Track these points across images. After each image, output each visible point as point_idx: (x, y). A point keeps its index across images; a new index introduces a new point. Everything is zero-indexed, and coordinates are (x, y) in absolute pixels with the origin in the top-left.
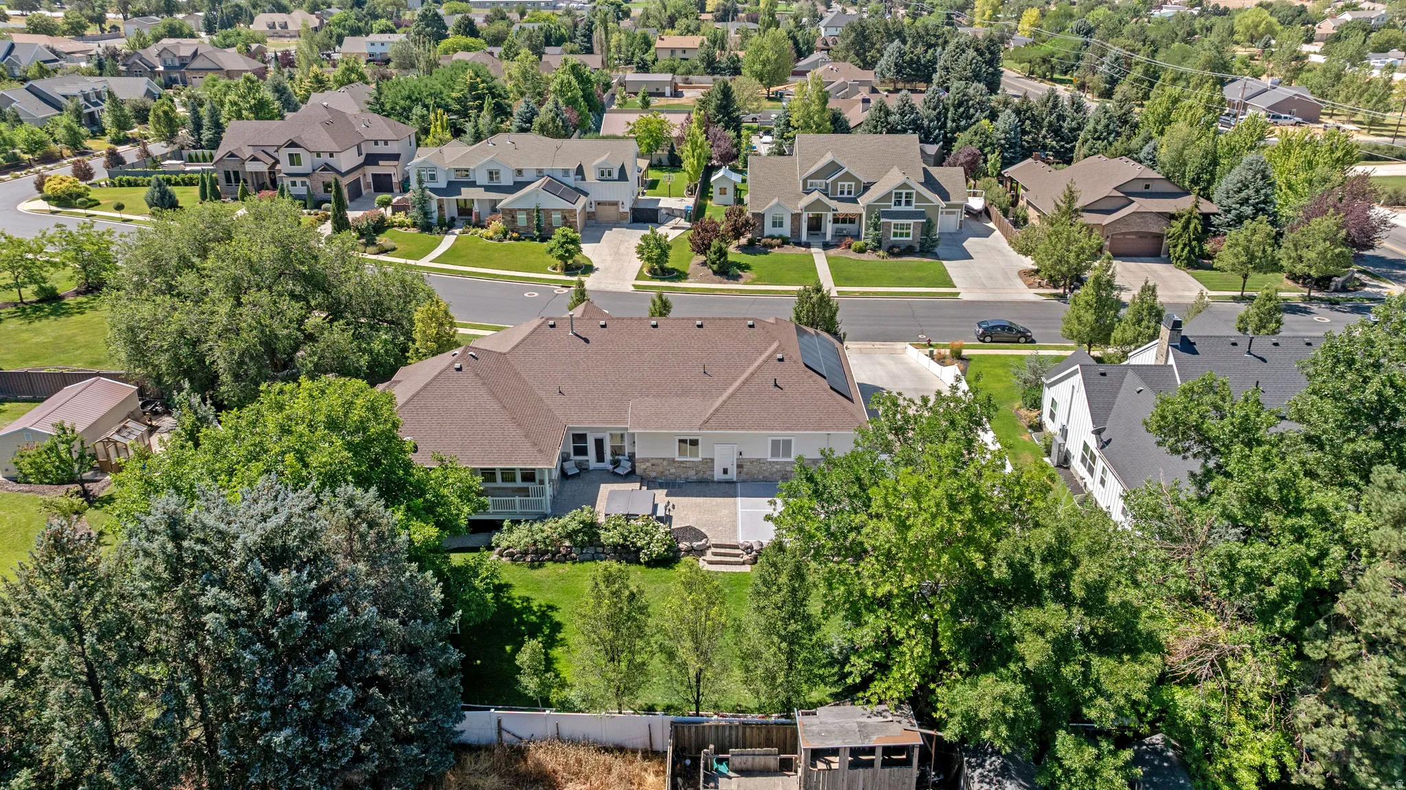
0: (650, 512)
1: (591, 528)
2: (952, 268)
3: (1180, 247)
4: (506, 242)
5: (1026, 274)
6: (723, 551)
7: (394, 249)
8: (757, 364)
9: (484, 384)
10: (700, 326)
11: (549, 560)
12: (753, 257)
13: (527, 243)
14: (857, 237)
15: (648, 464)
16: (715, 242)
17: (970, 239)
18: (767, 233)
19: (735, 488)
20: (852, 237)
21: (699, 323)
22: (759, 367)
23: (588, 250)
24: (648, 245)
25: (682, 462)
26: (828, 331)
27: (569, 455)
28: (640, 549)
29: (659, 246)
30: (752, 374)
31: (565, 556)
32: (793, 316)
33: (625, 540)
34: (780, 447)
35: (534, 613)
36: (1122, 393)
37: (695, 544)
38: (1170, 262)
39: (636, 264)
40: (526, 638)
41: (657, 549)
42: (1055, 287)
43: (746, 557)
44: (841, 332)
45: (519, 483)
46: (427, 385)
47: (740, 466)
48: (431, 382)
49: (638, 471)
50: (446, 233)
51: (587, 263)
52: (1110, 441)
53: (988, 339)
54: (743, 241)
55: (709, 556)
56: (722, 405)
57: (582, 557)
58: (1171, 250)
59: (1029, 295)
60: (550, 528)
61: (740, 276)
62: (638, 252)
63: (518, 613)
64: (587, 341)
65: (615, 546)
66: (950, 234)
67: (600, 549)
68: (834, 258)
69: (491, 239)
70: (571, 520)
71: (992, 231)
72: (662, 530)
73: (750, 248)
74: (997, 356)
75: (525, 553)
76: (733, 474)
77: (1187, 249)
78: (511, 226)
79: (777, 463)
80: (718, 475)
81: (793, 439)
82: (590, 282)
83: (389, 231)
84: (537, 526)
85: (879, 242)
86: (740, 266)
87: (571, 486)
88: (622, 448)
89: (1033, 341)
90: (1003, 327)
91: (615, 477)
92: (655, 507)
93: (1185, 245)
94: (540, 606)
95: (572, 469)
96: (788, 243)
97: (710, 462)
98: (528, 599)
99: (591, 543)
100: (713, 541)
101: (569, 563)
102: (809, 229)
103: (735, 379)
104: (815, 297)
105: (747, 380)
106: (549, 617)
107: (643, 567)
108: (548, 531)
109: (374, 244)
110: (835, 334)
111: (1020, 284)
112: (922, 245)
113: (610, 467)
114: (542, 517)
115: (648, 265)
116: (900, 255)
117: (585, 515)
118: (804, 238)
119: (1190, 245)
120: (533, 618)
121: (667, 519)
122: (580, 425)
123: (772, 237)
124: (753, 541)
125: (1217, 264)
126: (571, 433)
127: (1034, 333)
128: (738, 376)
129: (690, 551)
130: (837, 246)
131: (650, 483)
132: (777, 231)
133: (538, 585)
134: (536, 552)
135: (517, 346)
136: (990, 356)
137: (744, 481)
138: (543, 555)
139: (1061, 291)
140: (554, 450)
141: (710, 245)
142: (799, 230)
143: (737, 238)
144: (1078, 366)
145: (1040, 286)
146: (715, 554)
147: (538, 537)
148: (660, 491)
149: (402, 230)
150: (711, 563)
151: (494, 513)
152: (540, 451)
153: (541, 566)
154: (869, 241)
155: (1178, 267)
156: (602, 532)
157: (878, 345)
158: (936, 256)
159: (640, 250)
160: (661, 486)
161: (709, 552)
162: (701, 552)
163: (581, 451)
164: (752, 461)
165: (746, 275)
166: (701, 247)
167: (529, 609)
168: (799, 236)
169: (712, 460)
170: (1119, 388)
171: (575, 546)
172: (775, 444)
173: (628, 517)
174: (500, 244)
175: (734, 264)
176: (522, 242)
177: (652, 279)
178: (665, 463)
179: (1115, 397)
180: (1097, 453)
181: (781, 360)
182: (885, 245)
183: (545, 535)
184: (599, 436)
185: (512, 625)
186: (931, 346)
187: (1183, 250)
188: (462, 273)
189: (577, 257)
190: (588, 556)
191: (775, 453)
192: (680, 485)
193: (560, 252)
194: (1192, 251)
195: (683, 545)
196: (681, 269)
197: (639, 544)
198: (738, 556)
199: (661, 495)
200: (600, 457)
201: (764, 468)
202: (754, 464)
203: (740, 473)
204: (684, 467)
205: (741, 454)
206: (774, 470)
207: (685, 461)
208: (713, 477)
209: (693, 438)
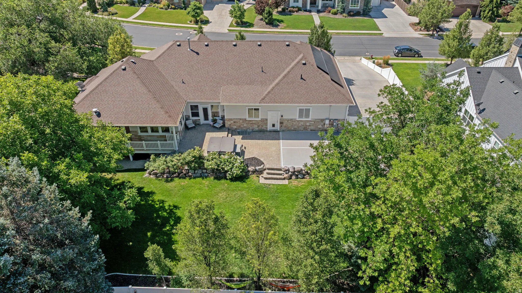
0: (232, 150)
1: (200, 159)
2: (378, 22)
3: (486, 12)
4: (169, 10)
5: (413, 25)
6: (273, 172)
7: (117, 13)
8: (291, 66)
9: (138, 77)
10: (260, 45)
11: (176, 177)
12: (284, 17)
13: (179, 10)
14: (333, 7)
15: (232, 122)
16: (267, 8)
17: (385, 9)
18: (291, 5)
19: (279, 134)
20: (331, 7)
21: (259, 43)
22: (293, 68)
23: (207, 14)
24: (235, 10)
25: (250, 121)
26: (326, 49)
27: (189, 116)
28: (226, 172)
29: (240, 10)
30: (289, 72)
31: (185, 174)
32: (308, 41)
33: (218, 166)
34: (304, 112)
35: (166, 211)
36: (490, 83)
37: (257, 168)
38: (481, 19)
39: (230, 19)
40: (149, 243)
41: (236, 172)
42: (428, 31)
43: (286, 175)
44: (333, 51)
45: (161, 133)
46: (106, 79)
47: (281, 123)
48: (108, 77)
49: (226, 125)
50: (141, 6)
51: (206, 19)
52: (484, 110)
53: (400, 55)
54: (280, 9)
55: (265, 175)
56: (272, 90)
57: (195, 175)
58: (482, 13)
59: (416, 34)
60: (175, 160)
61: (278, 25)
62: (230, 14)
63: (157, 211)
64: (198, 54)
65: (213, 170)
66: (376, 7)
67: (204, 171)
68: (322, 17)
69: (162, 8)
70: (188, 155)
71: (394, 6)
72: (239, 161)
73: (283, 12)
74: (405, 63)
75: (163, 173)
76: (278, 127)
77: (491, 12)
78: (171, 3)
79: (301, 121)
80: (270, 127)
81: (311, 108)
82: (206, 28)
83: (115, 6)
84: (169, 158)
85: (344, 9)
86: (278, 21)
87: (190, 134)
88: (217, 113)
89: (421, 57)
90: (408, 50)
91: (215, 129)
92: (235, 146)
93: (490, 10)
94: (170, 206)
95: (190, 124)
96: (301, 10)
97: (265, 121)
98: (163, 202)
99: (200, 168)
100: (267, 166)
101: (188, 178)
102: (311, 4)
103: (279, 75)
104: (320, 31)
105: (286, 75)
106: (174, 213)
107: (228, 181)
108: (175, 162)
109: (107, 11)
110: (329, 51)
111: (410, 29)
112: (364, 11)
113: (212, 123)
114: (173, 153)
115: (235, 20)
116: (353, 15)
117: (196, 153)
118: (308, 8)
119: (492, 10)
120: (165, 213)
121: (241, 154)
122: (194, 101)
123: (294, 7)
124: (289, 166)
125: (509, 18)
126: (190, 105)
127: (422, 52)
128: (281, 73)
129: (254, 172)
130: (324, 11)
131: (233, 132)
132: (296, 4)
133: (169, 193)
134: (169, 172)
135: (159, 56)
136: (402, 63)
137: (283, 131)
138: (173, 174)
139: (431, 33)
140: (178, 115)
141: (264, 10)
142: (306, 4)
143: (277, 8)
144: (465, 68)
145: (421, 30)
146: (268, 174)
147: (169, 165)
148: (238, 136)
149: (121, 5)
150: (266, 179)
151: (147, 150)
152: (170, 116)
153: (172, 180)
154: (339, 9)
155: (485, 22)
156: (205, 161)
157: (346, 58)
158: (370, 17)
159: (231, 13)
160: (239, 134)
161: (265, 172)
162: (261, 172)
163: (196, 114)
164: (288, 120)
165: (281, 25)
166: (260, 12)
167: (163, 208)
168: (306, 7)
169: (267, 120)
170: (487, 81)
171: (191, 169)
172: (301, 111)
173: (220, 153)
174: (166, 11)
175: (275, 19)
176: (176, 10)
177: (237, 26)
178: (241, 121)
179: (486, 85)
180: (475, 116)
181: (304, 64)
182: (346, 11)
183: (173, 163)
184: (205, 106)
185: (153, 218)
186: (373, 58)
187: (488, 13)
188: (147, 24)
189: (202, 16)
190: (198, 175)
191: (301, 116)
192: (249, 133)
193: (193, 13)
194: (493, 13)
195: (251, 169)
196: (251, 22)
197: (226, 169)
198: (281, 174)
199: (238, 138)
200: (206, 118)
201: (294, 124)
202: (289, 121)
203: (282, 126)
204: (251, 123)
205: (282, 116)
206: (300, 125)
207: (252, 120)
208: (267, 129)
209: (256, 108)
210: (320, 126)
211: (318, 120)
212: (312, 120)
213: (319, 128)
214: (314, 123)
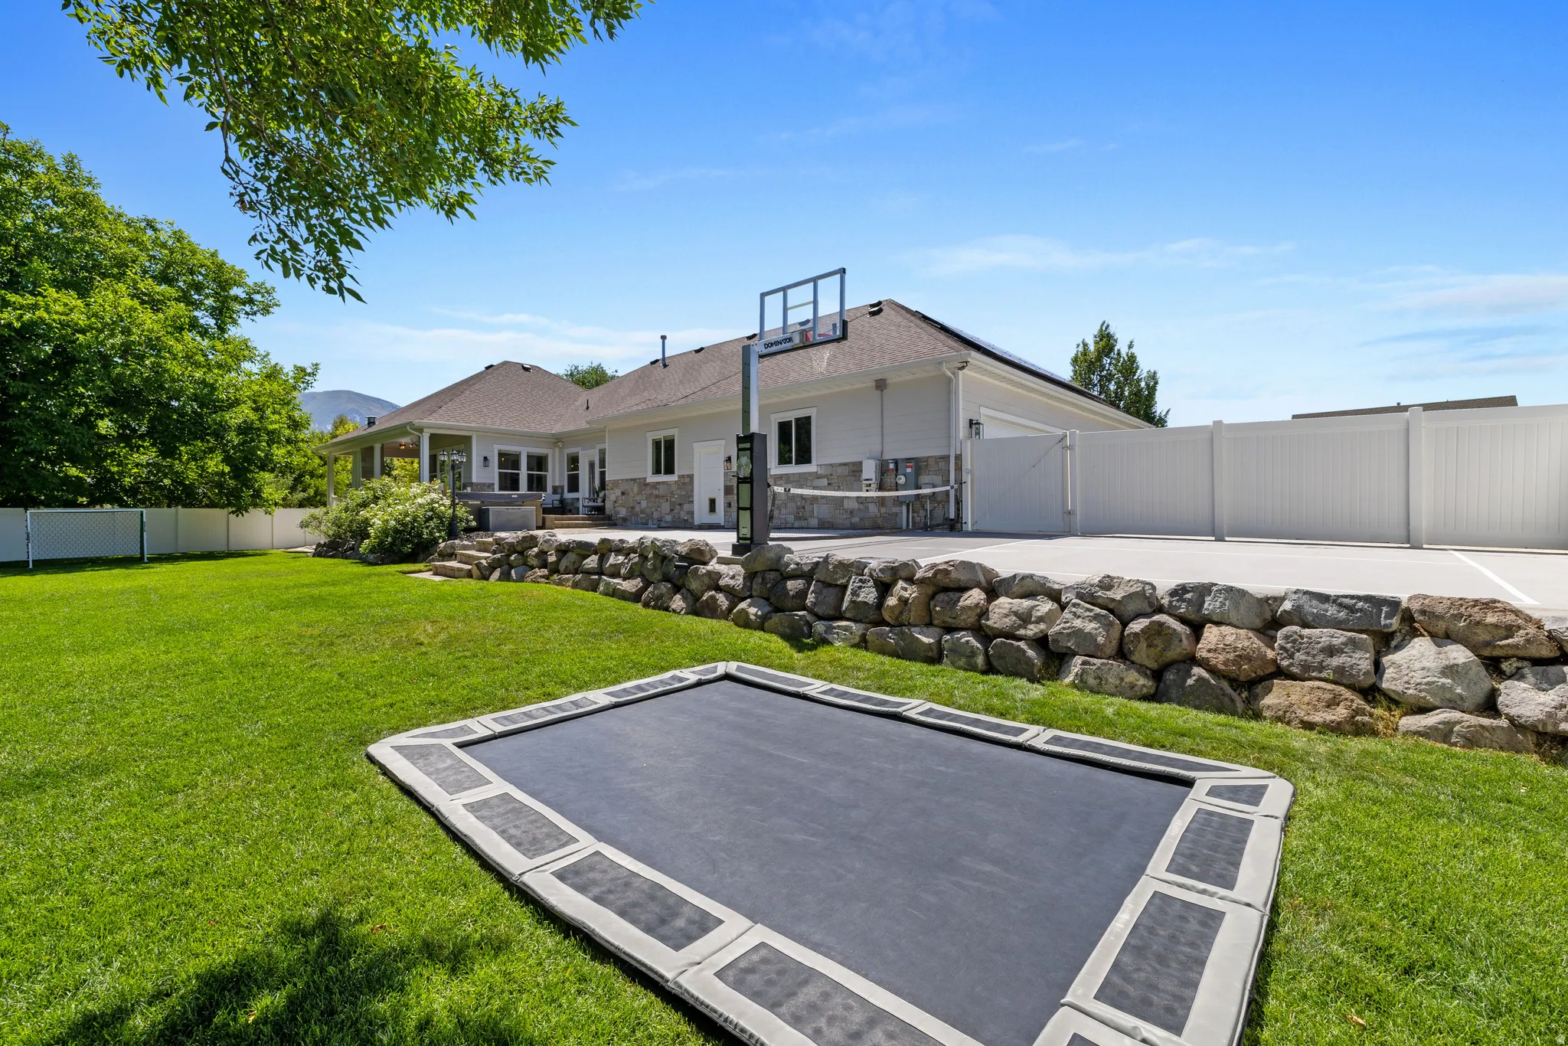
15: (619, 493)
25: (654, 485)
27: (562, 490)
34: (792, 438)
49: (608, 507)
76: (721, 512)
79: (789, 478)
80: (701, 513)
81: (814, 413)
97: (687, 483)
126: (566, 452)
169: (691, 477)
172: (784, 432)
178: (636, 489)
181: (875, 313)
191: (784, 454)
207: (658, 483)
208: (693, 518)
209: (668, 433)
211: (840, 470)
212: (819, 473)
213: (846, 511)
214: (829, 484)
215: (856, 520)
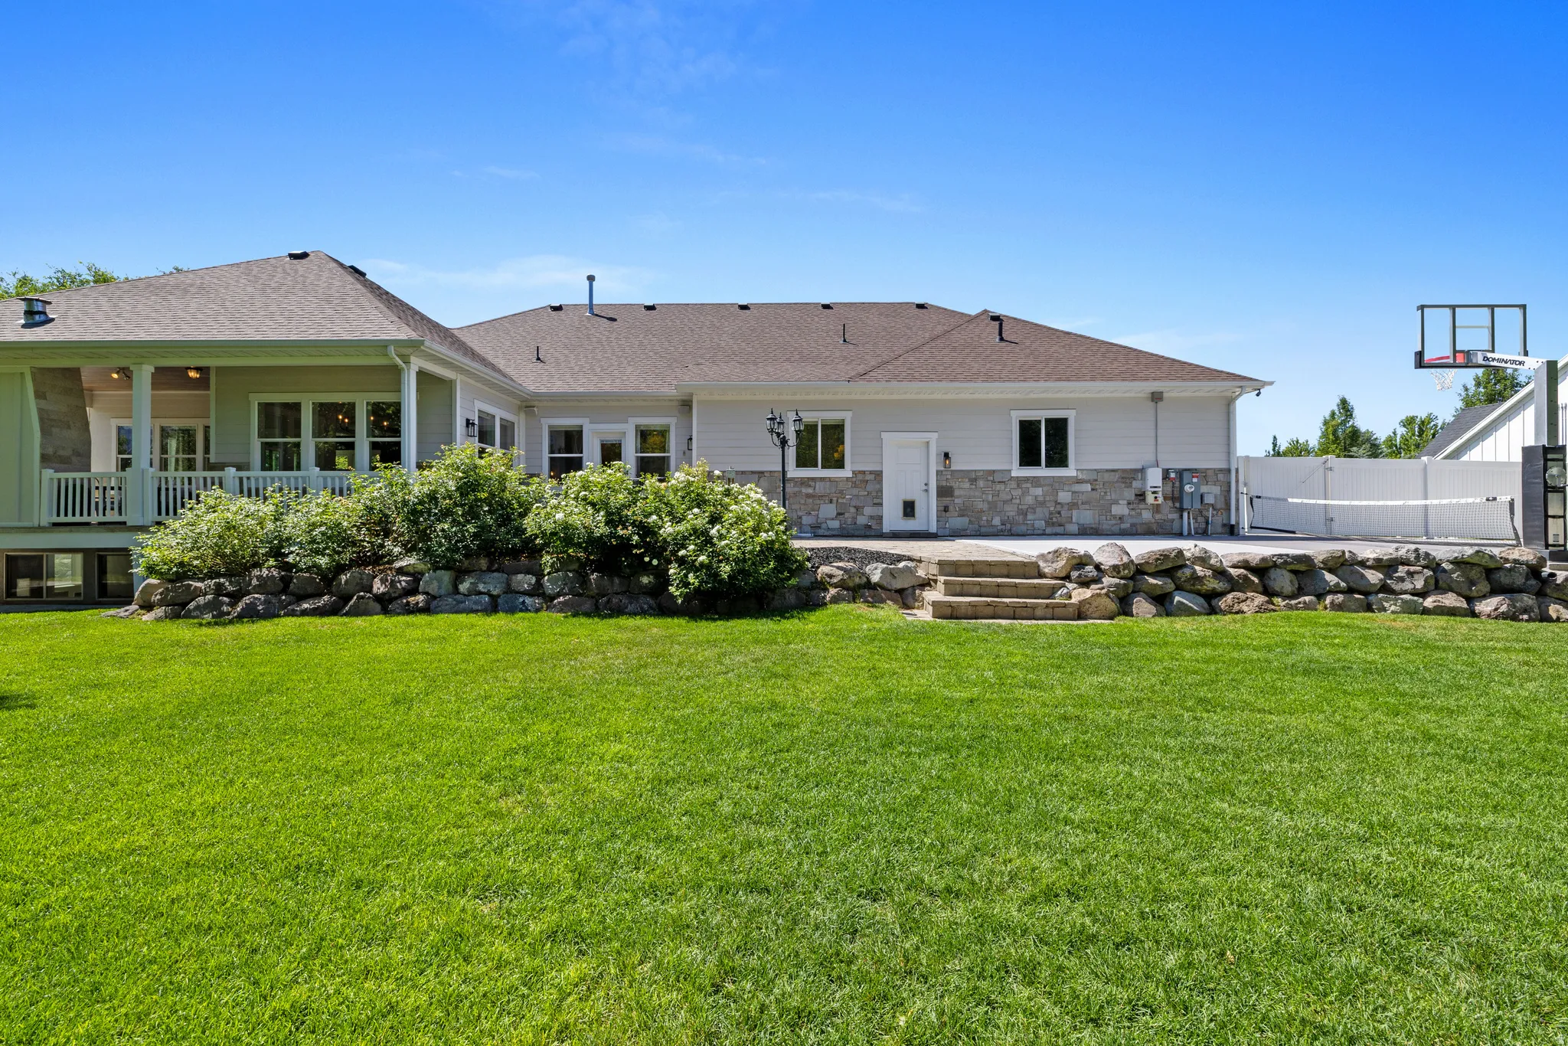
6: (985, 581)
10: (828, 308)
25: (805, 481)
31: (383, 600)
34: (1044, 438)
43: (1085, 594)
47: (944, 492)
56: (895, 358)
57: (448, 605)
67: (523, 580)
76: (928, 515)
79: (1036, 481)
80: (892, 517)
81: (1072, 415)
97: (871, 482)
129: (858, 588)
134: (281, 588)
137: (955, 533)
161: (933, 593)
162: (902, 595)
164: (973, 477)
169: (878, 475)
171: (433, 565)
172: (1029, 430)
184: (612, 433)
190: (474, 603)
191: (1028, 453)
198: (1045, 592)
201: (1004, 496)
202: (981, 483)
203: (946, 509)
204: (808, 496)
205: (946, 456)
206: (1029, 500)
207: (813, 479)
208: (881, 523)
209: (832, 416)
210: (1120, 509)
211: (1107, 476)
212: (1080, 477)
213: (1115, 517)
214: (1093, 490)
215: (1124, 526)
